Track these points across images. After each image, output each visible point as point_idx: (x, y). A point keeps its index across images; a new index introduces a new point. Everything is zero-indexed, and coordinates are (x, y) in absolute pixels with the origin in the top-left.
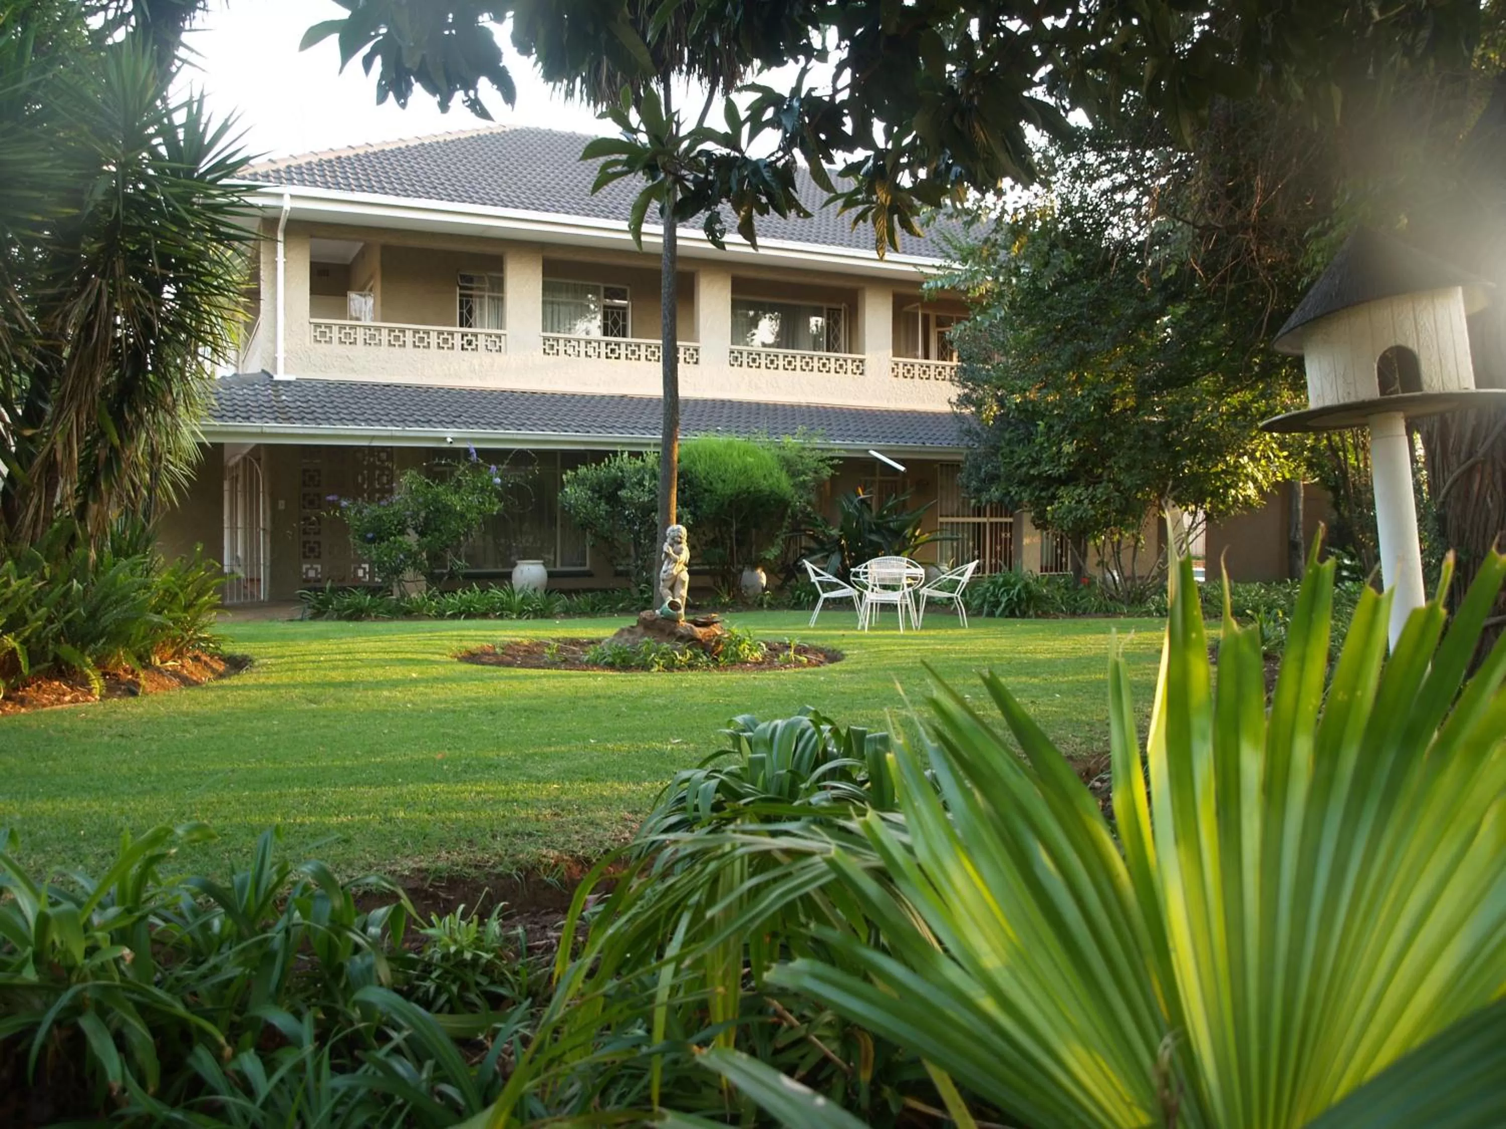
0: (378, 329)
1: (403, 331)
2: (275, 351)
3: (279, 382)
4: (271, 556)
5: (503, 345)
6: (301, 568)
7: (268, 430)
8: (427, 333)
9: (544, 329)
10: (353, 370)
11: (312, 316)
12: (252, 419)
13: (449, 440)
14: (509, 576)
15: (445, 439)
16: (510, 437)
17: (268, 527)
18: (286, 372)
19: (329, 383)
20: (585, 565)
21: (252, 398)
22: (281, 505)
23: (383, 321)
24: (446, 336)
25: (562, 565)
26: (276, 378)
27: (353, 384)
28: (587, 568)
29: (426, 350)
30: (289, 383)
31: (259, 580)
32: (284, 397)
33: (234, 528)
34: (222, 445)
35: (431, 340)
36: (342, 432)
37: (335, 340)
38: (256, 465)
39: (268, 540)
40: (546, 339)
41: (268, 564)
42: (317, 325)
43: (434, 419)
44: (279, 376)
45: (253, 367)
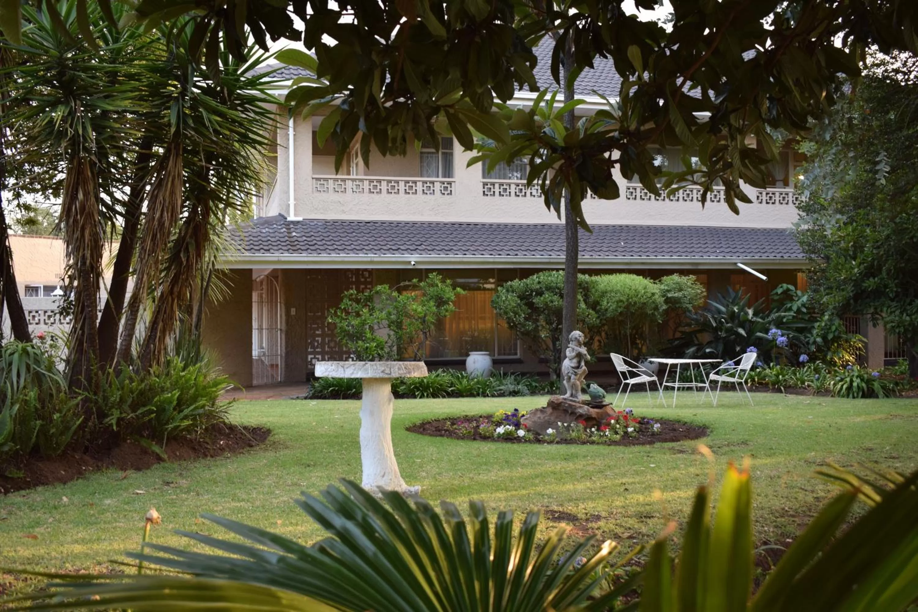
0: (362, 180)
1: (379, 181)
2: (288, 199)
3: (292, 222)
4: (286, 348)
5: (453, 189)
6: (307, 358)
7: (283, 259)
8: (397, 182)
9: (484, 177)
10: (344, 212)
11: (313, 174)
12: (272, 251)
13: (413, 263)
14: (464, 363)
15: (410, 262)
16: (458, 260)
17: (284, 328)
18: (295, 215)
19: (326, 222)
20: (516, 354)
21: (272, 235)
22: (293, 311)
23: (366, 174)
24: (411, 184)
25: (499, 354)
26: (289, 219)
27: (343, 222)
28: (518, 356)
29: (396, 195)
30: (298, 222)
31: (277, 365)
32: (294, 234)
33: (260, 329)
34: (251, 270)
35: (400, 188)
36: (346, 259)
37: (331, 189)
38: (275, 282)
39: (283, 336)
40: (485, 184)
41: (284, 355)
42: (318, 179)
43: (402, 247)
44: (292, 218)
45: (272, 211)
